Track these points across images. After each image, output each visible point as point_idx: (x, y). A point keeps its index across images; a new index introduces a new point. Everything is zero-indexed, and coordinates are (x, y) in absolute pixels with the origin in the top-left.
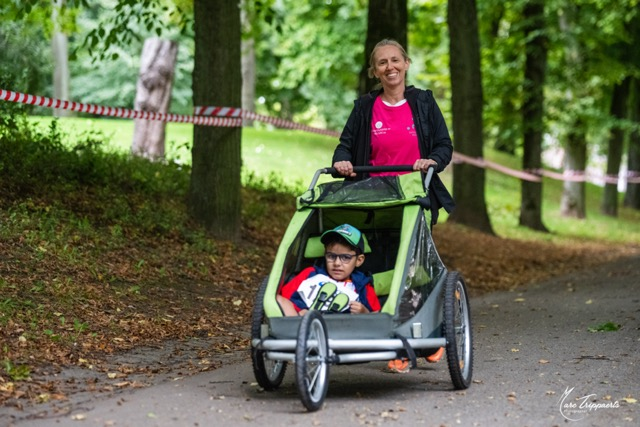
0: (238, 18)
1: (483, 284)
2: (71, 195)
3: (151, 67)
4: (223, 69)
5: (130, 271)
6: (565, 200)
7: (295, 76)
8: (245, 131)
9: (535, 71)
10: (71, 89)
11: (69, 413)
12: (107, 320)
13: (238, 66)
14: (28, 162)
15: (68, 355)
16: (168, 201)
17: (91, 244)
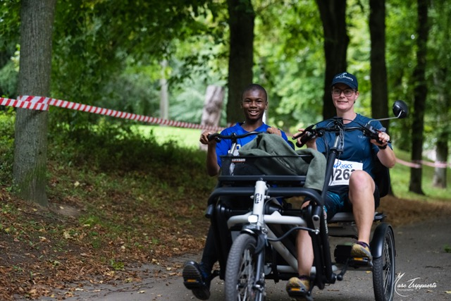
3: (211, 101)
5: (187, 212)
6: (435, 178)
7: (289, 107)
9: (419, 106)
10: (170, 112)
11: (139, 289)
12: (171, 238)
15: (147, 257)
17: (168, 197)
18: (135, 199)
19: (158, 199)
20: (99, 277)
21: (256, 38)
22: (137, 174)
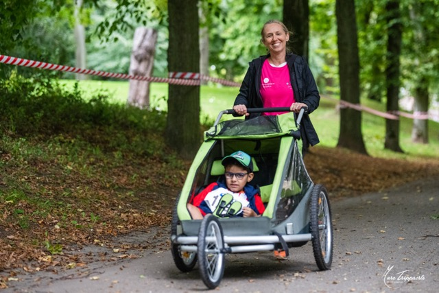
0: (197, 14)
1: (361, 187)
2: (88, 131)
3: (140, 47)
4: (187, 47)
5: (127, 182)
6: (414, 132)
7: (235, 52)
8: (203, 88)
9: (394, 46)
10: (87, 61)
11: (88, 276)
12: (112, 214)
13: (198, 45)
14: (60, 110)
15: (87, 237)
16: (152, 135)
17: (101, 164)
18: (63, 169)
19: (91, 167)
20: (34, 263)
22: (62, 138)
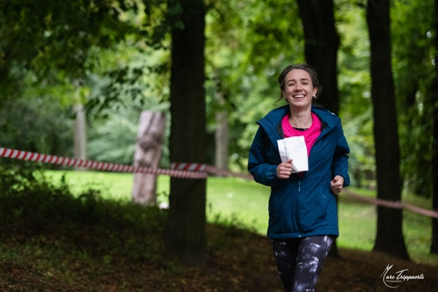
2: (75, 232)
3: (146, 133)
4: (192, 134)
5: (117, 291)
10: (88, 150)
14: (43, 207)
16: (151, 236)
17: (88, 270)
18: (41, 276)
19: (75, 274)
21: (207, 42)
22: (44, 239)
